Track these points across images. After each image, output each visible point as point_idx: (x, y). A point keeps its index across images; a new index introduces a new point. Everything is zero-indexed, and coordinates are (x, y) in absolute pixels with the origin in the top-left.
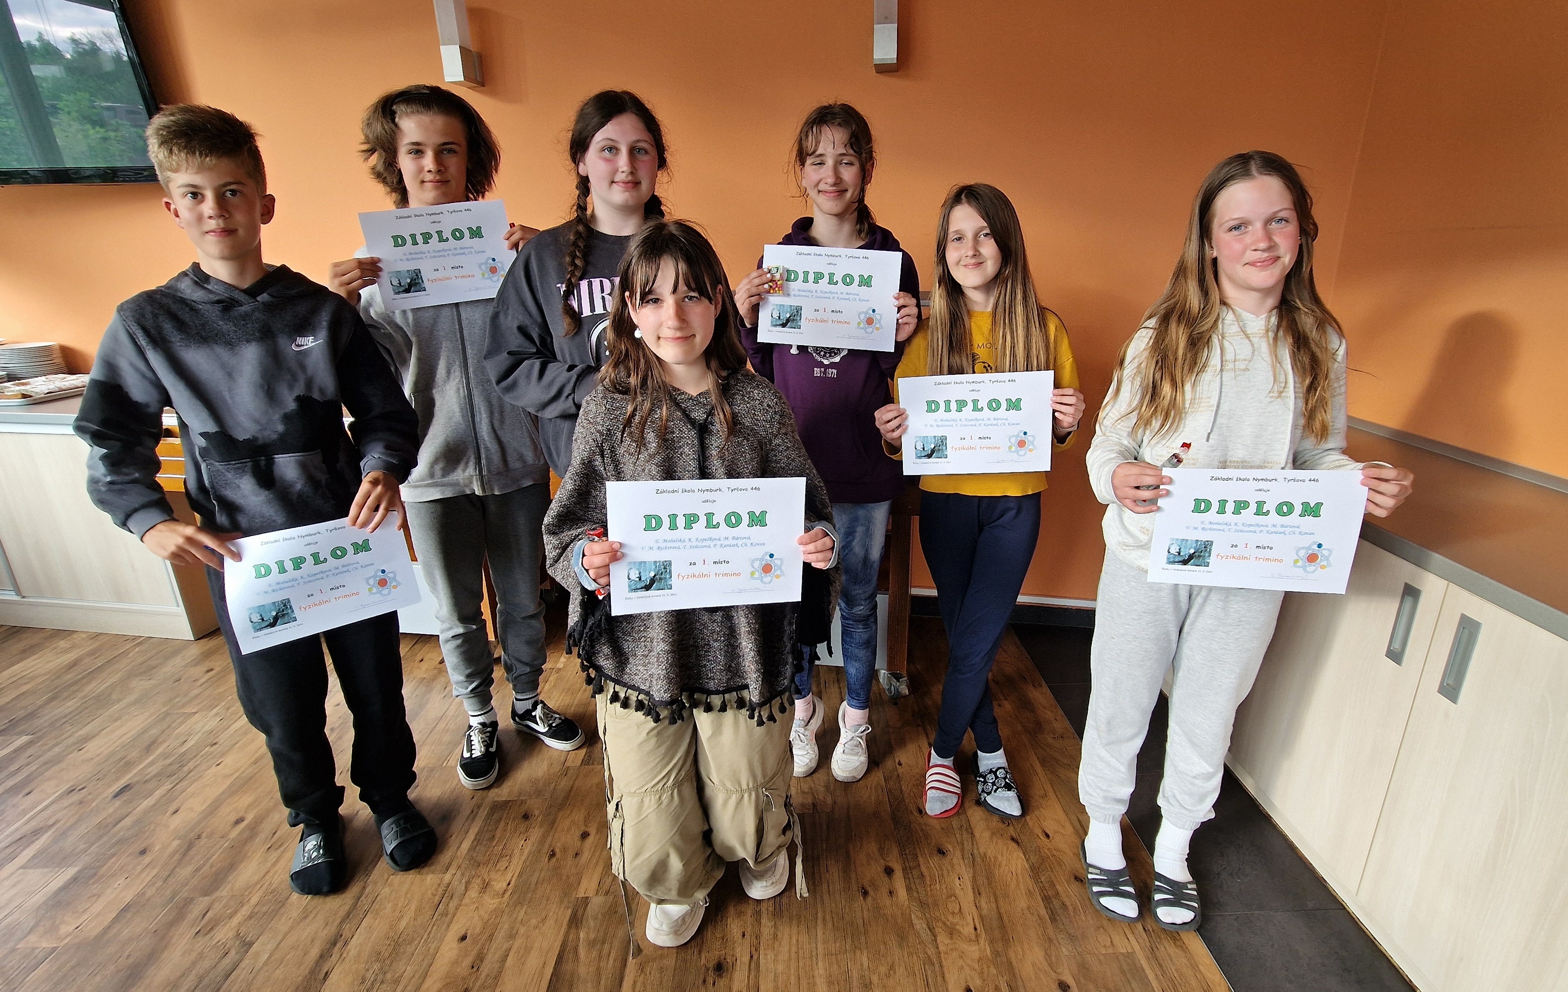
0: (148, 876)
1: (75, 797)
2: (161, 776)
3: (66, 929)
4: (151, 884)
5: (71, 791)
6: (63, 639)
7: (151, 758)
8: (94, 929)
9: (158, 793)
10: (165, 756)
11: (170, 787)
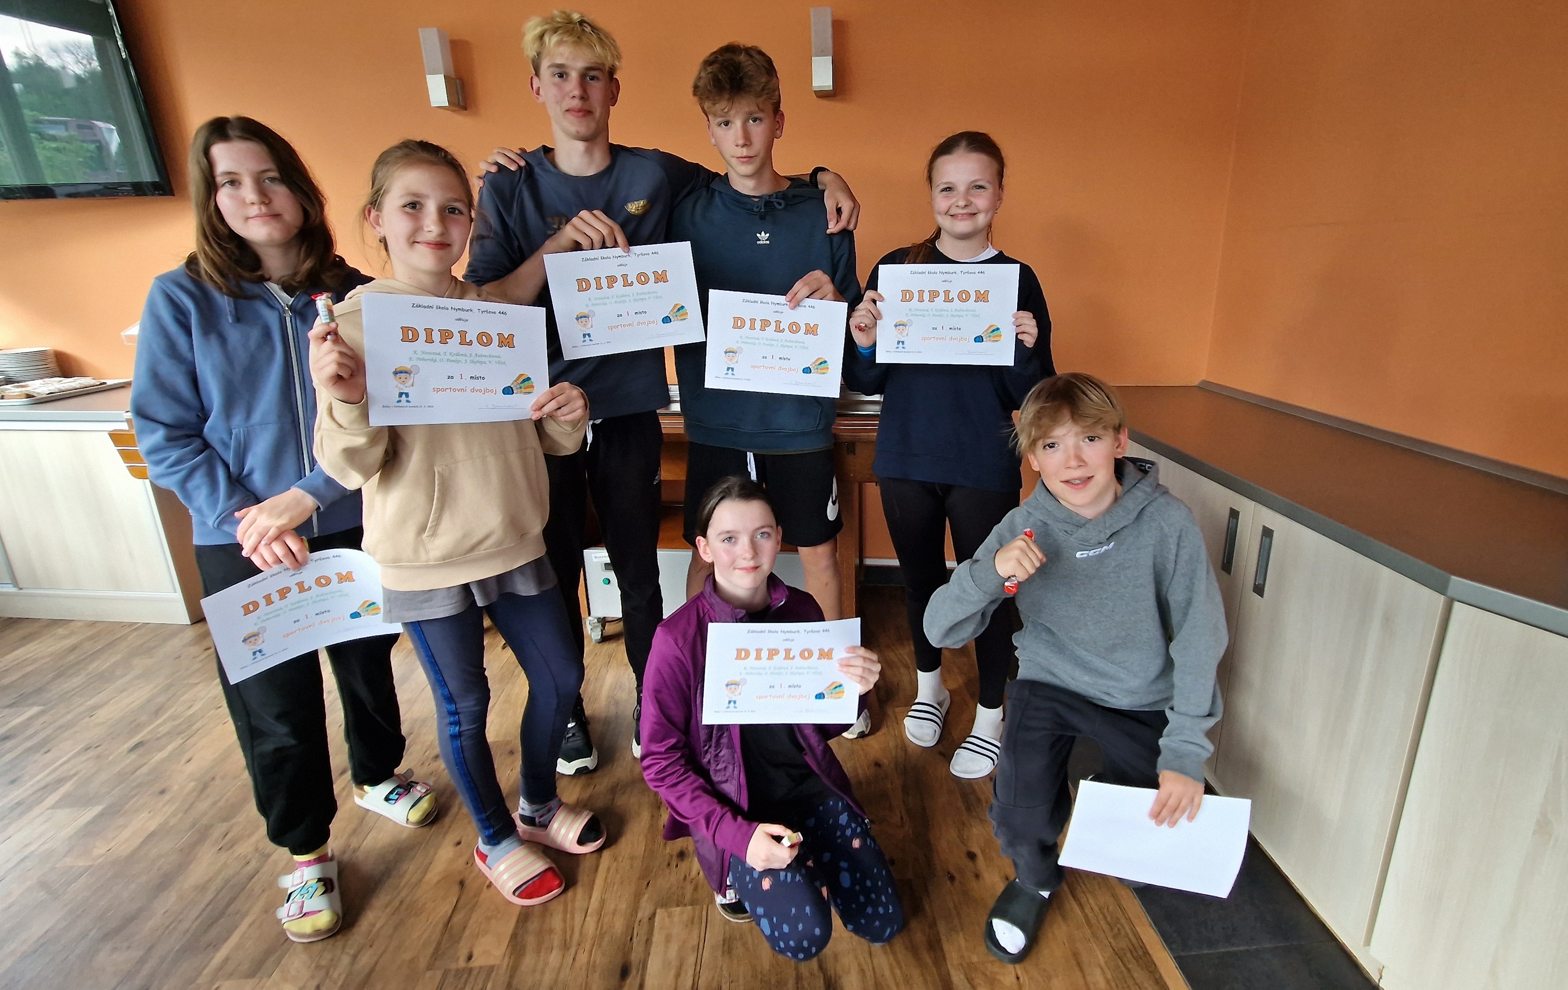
0: (170, 809)
1: (92, 753)
2: (171, 734)
3: (97, 852)
4: (174, 814)
5: (87, 749)
6: (60, 627)
7: (158, 722)
8: (125, 850)
9: (170, 748)
10: (173, 718)
11: (182, 741)
